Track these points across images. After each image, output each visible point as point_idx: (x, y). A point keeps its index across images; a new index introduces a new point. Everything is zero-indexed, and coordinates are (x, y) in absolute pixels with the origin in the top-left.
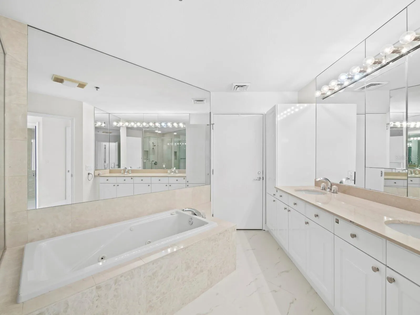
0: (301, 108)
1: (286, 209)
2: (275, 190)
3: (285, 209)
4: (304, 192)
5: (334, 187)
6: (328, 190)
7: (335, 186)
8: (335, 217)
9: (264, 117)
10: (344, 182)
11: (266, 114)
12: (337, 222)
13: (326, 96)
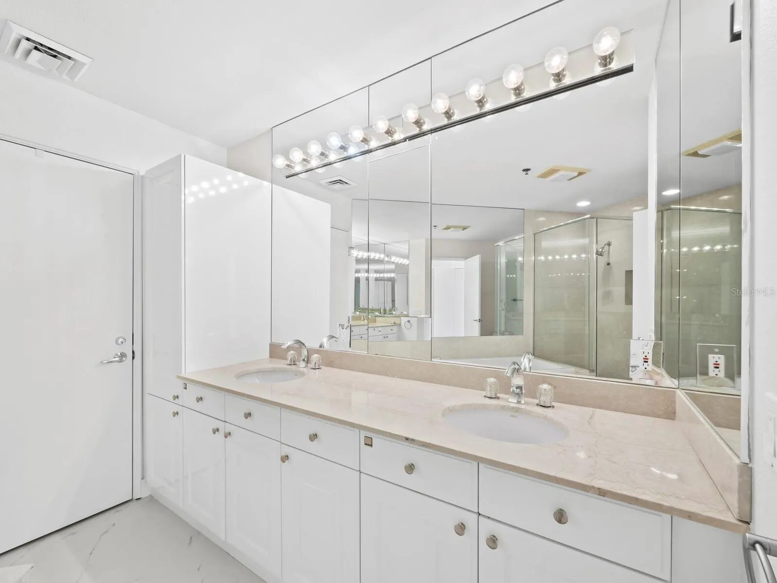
0: (246, 183)
1: (218, 430)
2: (181, 383)
3: (214, 433)
4: (256, 380)
5: (315, 357)
6: (303, 364)
7: (316, 355)
8: (364, 434)
9: (138, 183)
10: (325, 345)
11: (143, 177)
12: (369, 444)
13: (293, 172)
